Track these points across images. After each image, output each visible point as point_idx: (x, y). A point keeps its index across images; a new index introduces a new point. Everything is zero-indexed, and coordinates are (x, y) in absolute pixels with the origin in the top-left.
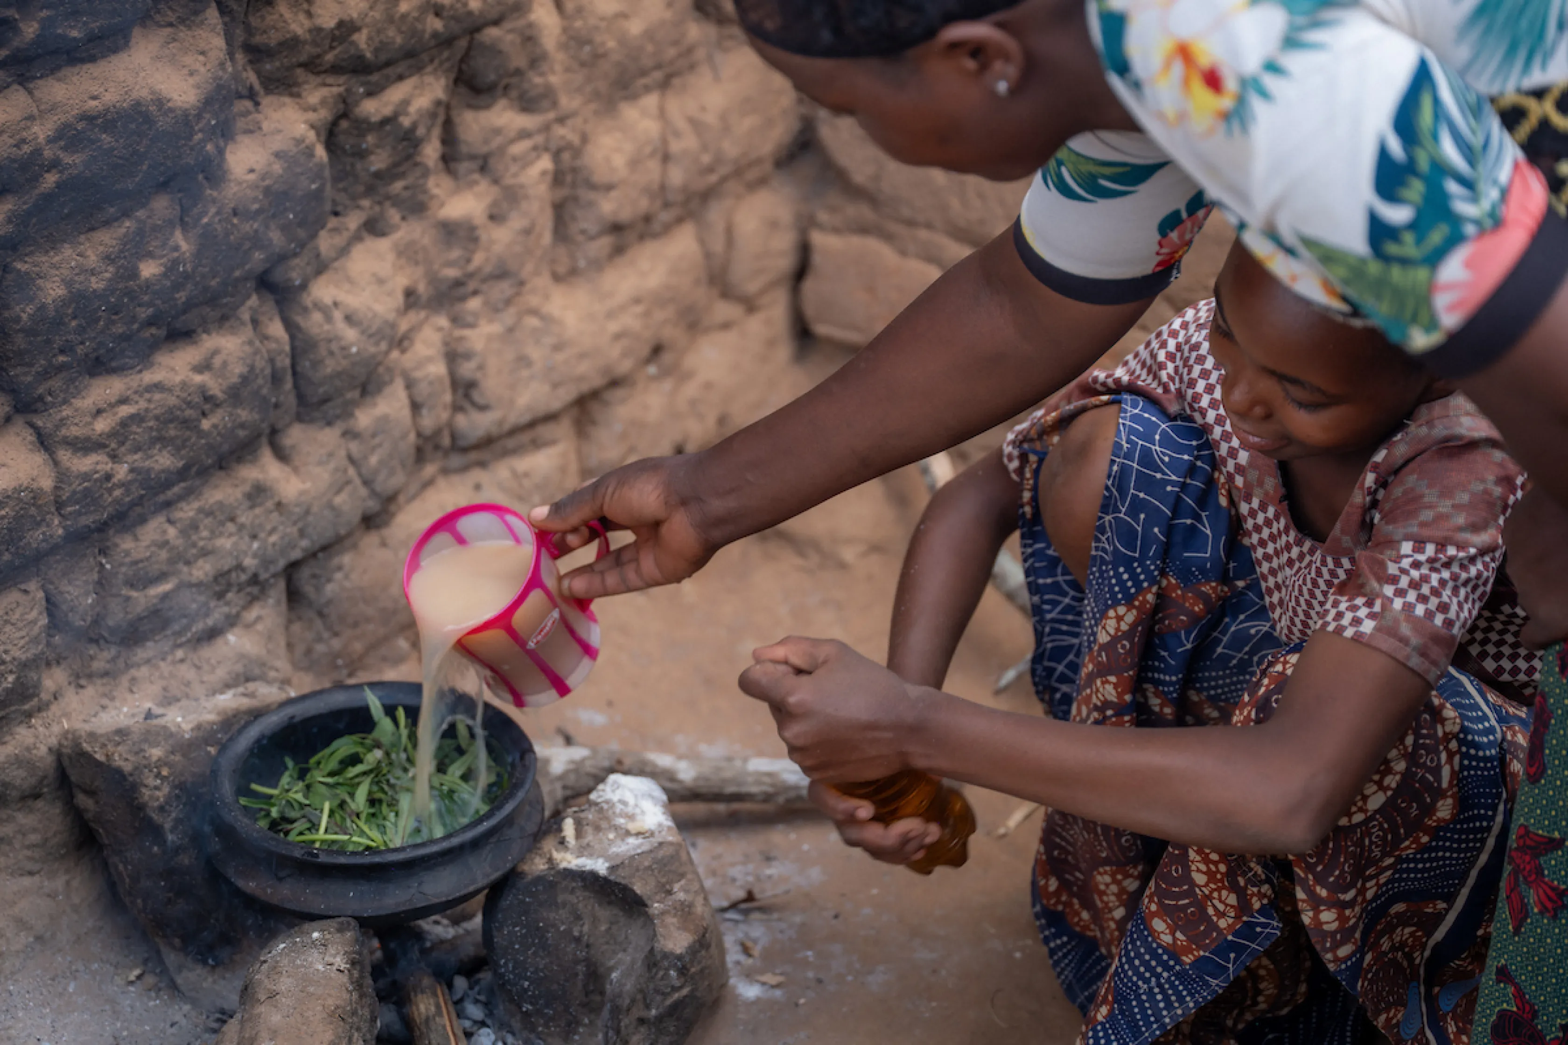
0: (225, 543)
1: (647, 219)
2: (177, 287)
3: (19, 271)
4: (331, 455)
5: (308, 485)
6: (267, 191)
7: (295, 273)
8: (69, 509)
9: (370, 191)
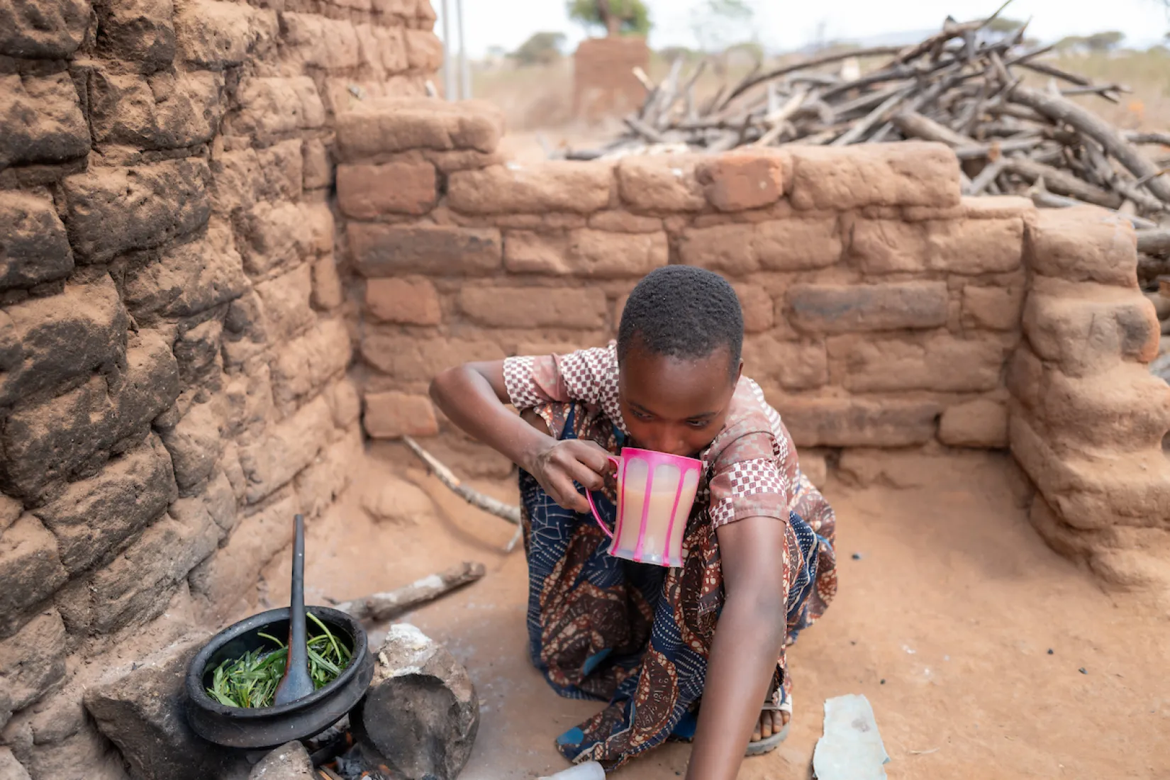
0: (157, 565)
1: (306, 393)
2: (112, 427)
3: (16, 421)
4: (200, 512)
5: (192, 528)
6: (150, 374)
7: (168, 418)
8: (70, 559)
9: (195, 379)
